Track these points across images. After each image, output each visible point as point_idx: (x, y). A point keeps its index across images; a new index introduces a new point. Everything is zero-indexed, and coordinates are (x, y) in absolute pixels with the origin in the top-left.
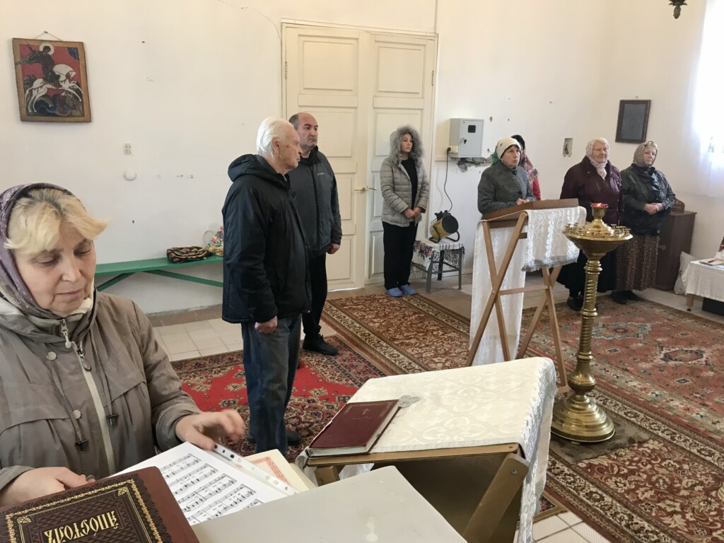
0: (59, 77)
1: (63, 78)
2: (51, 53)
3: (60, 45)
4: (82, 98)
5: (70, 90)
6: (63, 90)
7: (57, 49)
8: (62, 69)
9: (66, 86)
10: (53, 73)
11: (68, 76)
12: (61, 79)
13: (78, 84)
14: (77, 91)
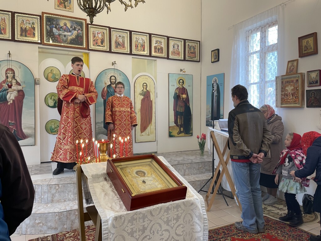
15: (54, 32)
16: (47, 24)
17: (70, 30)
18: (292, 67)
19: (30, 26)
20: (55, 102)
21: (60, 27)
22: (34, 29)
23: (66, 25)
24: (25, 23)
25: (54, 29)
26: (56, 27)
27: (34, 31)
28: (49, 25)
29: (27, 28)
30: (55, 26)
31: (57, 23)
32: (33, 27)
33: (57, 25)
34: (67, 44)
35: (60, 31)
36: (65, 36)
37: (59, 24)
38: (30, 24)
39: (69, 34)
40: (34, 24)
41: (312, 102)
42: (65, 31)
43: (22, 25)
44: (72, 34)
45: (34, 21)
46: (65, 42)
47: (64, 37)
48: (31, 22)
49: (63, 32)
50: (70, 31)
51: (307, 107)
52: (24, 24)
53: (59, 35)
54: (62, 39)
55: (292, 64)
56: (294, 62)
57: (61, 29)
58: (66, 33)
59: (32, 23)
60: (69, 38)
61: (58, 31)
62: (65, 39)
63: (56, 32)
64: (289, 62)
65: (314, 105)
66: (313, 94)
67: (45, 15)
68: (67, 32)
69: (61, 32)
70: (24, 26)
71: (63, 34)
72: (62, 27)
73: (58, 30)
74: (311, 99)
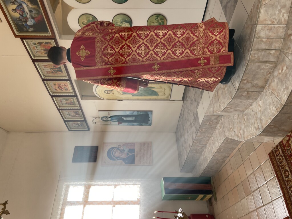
15: (32, 24)
16: (27, 31)
17: (18, 4)
19: (40, 46)
20: (124, 21)
21: (21, 17)
22: (40, 44)
23: (15, 11)
24: (38, 51)
25: (28, 23)
26: (26, 22)
27: (43, 43)
28: (27, 29)
29: (43, 49)
30: (24, 23)
31: (18, 20)
32: (38, 44)
33: (21, 20)
34: (40, 9)
35: (26, 17)
36: (31, 11)
37: (18, 18)
38: (37, 46)
39: (25, 6)
40: (36, 43)
42: (23, 11)
43: (42, 53)
44: (23, 2)
45: (31, 43)
46: (39, 11)
47: (33, 13)
48: (34, 46)
49: (27, 14)
50: (21, 5)
52: (40, 51)
53: (33, 18)
54: (36, 15)
57: (24, 16)
58: (26, 10)
59: (35, 44)
60: (30, 6)
61: (29, 20)
62: (34, 12)
63: (32, 21)
67: (17, 34)
68: (24, 8)
69: (28, 16)
70: (43, 52)
71: (29, 13)
72: (20, 14)
73: (27, 19)
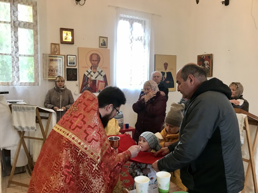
0: (205, 64)
1: (206, 64)
2: (204, 58)
3: (206, 55)
4: (210, 70)
5: (207, 68)
6: (206, 68)
7: (205, 57)
8: (206, 62)
9: (206, 67)
10: (204, 63)
11: (207, 64)
12: (206, 65)
13: (209, 66)
14: (209, 68)
18: (56, 49)
41: (71, 77)
51: (68, 80)
55: (55, 46)
56: (56, 45)
64: (52, 44)
65: (73, 79)
66: (72, 71)
74: (70, 75)
